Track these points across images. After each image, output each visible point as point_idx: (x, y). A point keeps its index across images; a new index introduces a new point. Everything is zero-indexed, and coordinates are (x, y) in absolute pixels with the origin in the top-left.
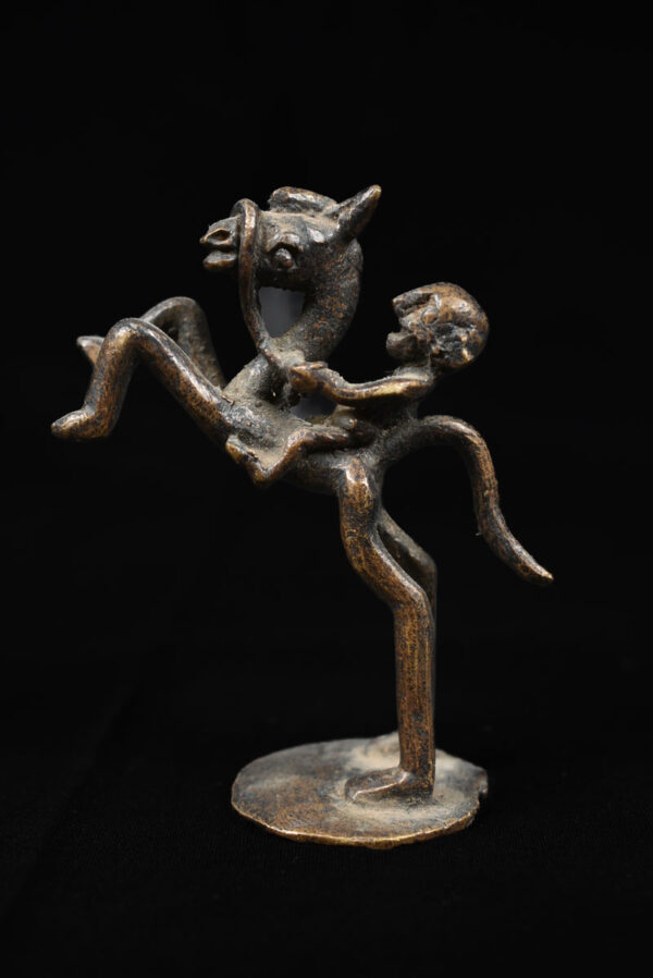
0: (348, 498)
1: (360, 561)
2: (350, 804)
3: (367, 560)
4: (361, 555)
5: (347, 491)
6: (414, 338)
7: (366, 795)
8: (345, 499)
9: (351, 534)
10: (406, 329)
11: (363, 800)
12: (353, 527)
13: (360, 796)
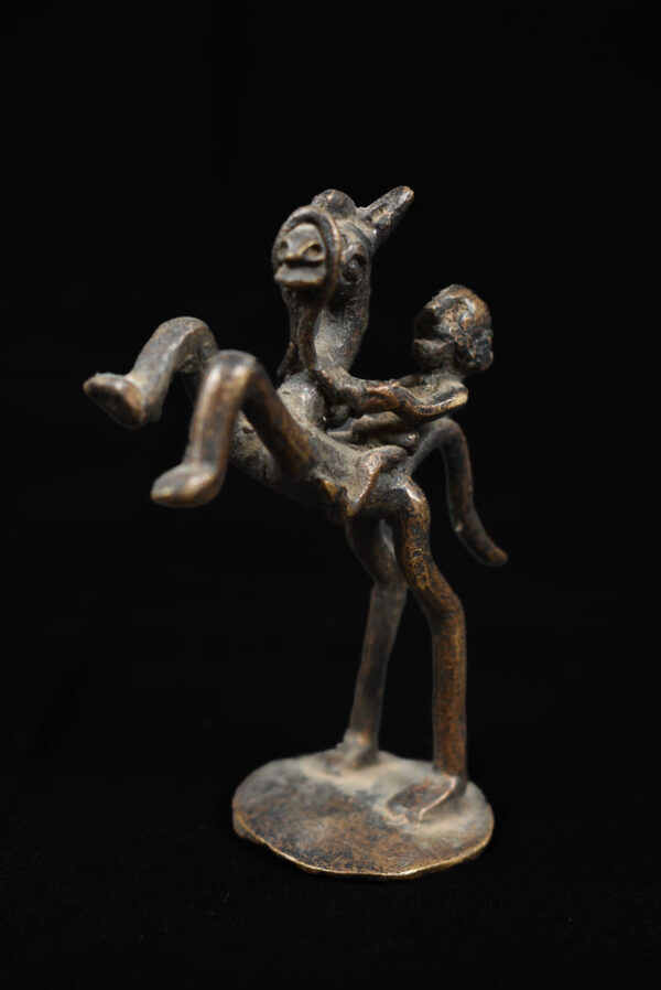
0: (415, 517)
1: (424, 579)
2: (419, 825)
3: (430, 577)
4: (426, 573)
5: (413, 509)
6: (456, 344)
7: (429, 812)
8: (411, 519)
9: (417, 553)
10: (448, 336)
11: (428, 817)
12: (419, 545)
13: (425, 814)
